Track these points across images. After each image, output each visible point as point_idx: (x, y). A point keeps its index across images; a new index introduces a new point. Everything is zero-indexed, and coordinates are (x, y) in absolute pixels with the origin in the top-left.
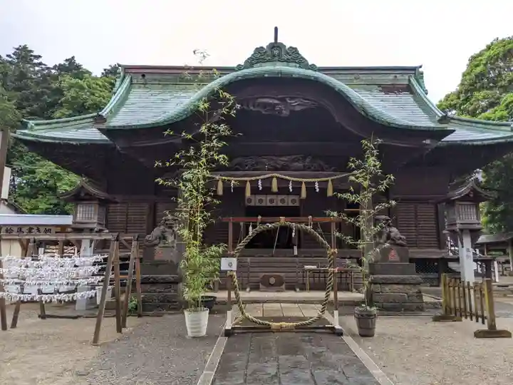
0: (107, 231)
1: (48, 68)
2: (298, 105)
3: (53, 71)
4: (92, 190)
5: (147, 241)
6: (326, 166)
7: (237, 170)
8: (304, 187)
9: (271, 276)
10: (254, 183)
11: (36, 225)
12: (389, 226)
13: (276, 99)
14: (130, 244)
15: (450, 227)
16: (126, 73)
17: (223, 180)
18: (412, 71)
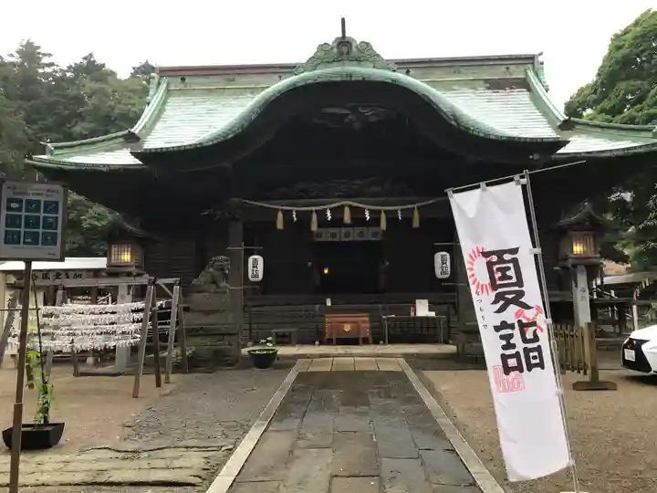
1: (61, 70)
2: (373, 114)
3: (68, 74)
4: (128, 226)
7: (302, 198)
8: (383, 216)
10: (321, 213)
11: (64, 270)
13: (346, 108)
14: (172, 291)
15: (562, 263)
16: (161, 77)
17: (283, 211)
18: (530, 60)
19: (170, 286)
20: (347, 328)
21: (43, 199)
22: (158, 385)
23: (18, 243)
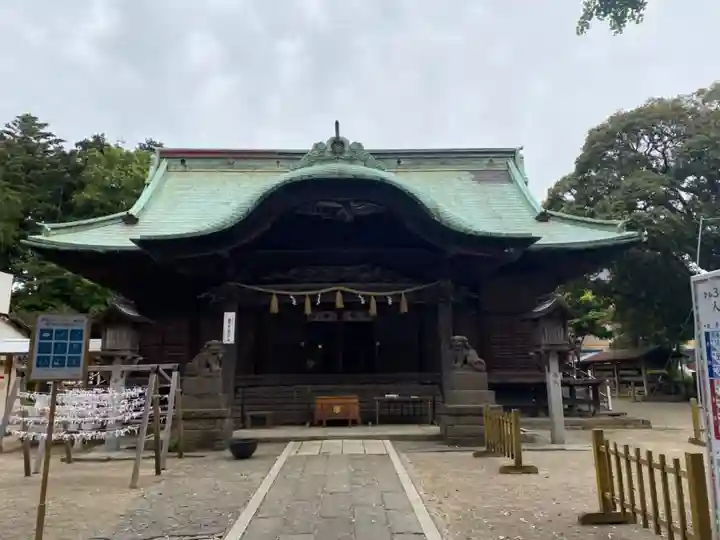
0: (141, 358)
2: (364, 208)
6: (400, 276)
8: (373, 303)
10: (313, 298)
12: (466, 348)
13: (338, 202)
14: (170, 375)
15: (535, 349)
16: (162, 158)
17: (278, 295)
18: (511, 154)
19: (169, 371)
20: (337, 409)
21: (70, 328)
23: (48, 366)
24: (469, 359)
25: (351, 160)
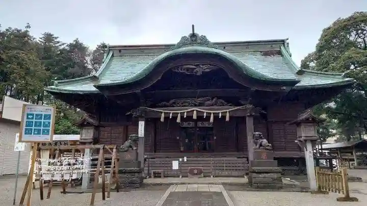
2: (207, 68)
3: (67, 48)
4: (91, 120)
5: (121, 149)
6: (226, 103)
7: (173, 106)
8: (212, 116)
9: (195, 169)
10: (182, 114)
11: (59, 141)
12: (261, 138)
13: (194, 65)
14: (112, 151)
15: (298, 139)
16: (110, 50)
17: (164, 112)
18: (283, 42)
19: (112, 149)
21: (43, 113)
22: (104, 198)
23: (31, 134)
24: (263, 143)
25: (201, 44)
